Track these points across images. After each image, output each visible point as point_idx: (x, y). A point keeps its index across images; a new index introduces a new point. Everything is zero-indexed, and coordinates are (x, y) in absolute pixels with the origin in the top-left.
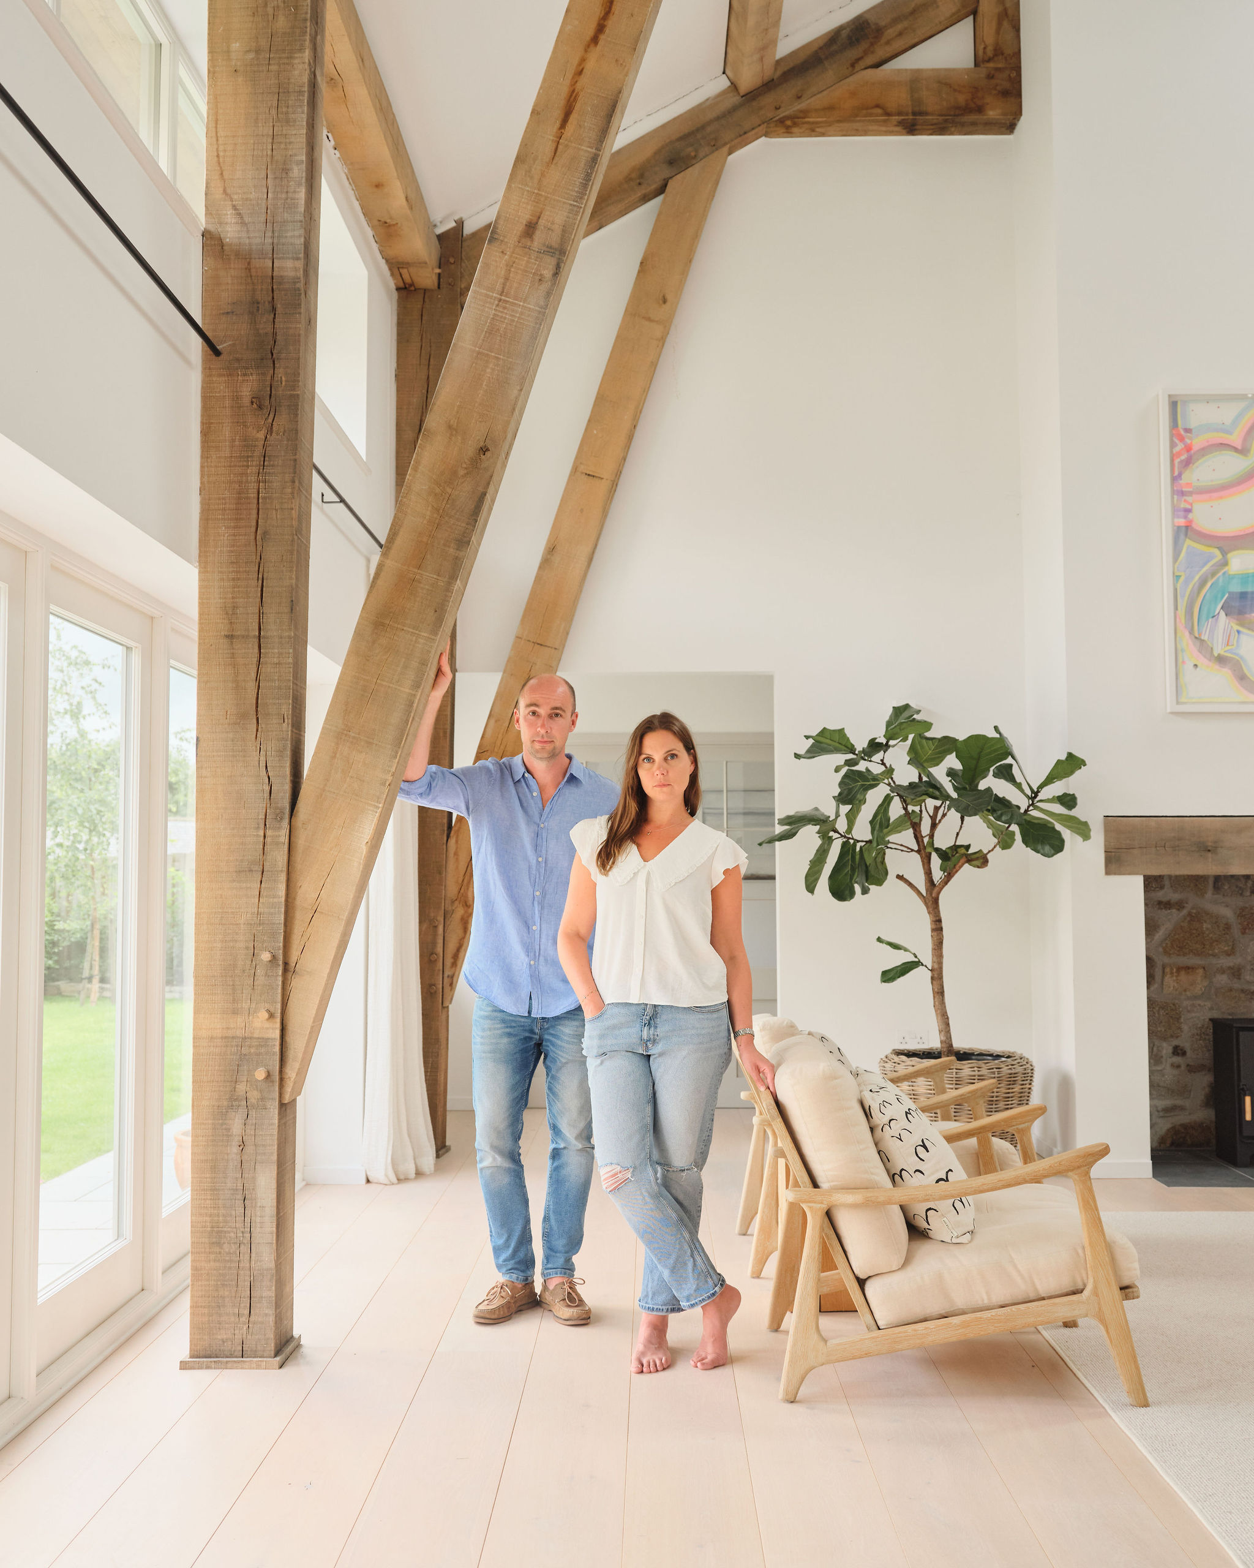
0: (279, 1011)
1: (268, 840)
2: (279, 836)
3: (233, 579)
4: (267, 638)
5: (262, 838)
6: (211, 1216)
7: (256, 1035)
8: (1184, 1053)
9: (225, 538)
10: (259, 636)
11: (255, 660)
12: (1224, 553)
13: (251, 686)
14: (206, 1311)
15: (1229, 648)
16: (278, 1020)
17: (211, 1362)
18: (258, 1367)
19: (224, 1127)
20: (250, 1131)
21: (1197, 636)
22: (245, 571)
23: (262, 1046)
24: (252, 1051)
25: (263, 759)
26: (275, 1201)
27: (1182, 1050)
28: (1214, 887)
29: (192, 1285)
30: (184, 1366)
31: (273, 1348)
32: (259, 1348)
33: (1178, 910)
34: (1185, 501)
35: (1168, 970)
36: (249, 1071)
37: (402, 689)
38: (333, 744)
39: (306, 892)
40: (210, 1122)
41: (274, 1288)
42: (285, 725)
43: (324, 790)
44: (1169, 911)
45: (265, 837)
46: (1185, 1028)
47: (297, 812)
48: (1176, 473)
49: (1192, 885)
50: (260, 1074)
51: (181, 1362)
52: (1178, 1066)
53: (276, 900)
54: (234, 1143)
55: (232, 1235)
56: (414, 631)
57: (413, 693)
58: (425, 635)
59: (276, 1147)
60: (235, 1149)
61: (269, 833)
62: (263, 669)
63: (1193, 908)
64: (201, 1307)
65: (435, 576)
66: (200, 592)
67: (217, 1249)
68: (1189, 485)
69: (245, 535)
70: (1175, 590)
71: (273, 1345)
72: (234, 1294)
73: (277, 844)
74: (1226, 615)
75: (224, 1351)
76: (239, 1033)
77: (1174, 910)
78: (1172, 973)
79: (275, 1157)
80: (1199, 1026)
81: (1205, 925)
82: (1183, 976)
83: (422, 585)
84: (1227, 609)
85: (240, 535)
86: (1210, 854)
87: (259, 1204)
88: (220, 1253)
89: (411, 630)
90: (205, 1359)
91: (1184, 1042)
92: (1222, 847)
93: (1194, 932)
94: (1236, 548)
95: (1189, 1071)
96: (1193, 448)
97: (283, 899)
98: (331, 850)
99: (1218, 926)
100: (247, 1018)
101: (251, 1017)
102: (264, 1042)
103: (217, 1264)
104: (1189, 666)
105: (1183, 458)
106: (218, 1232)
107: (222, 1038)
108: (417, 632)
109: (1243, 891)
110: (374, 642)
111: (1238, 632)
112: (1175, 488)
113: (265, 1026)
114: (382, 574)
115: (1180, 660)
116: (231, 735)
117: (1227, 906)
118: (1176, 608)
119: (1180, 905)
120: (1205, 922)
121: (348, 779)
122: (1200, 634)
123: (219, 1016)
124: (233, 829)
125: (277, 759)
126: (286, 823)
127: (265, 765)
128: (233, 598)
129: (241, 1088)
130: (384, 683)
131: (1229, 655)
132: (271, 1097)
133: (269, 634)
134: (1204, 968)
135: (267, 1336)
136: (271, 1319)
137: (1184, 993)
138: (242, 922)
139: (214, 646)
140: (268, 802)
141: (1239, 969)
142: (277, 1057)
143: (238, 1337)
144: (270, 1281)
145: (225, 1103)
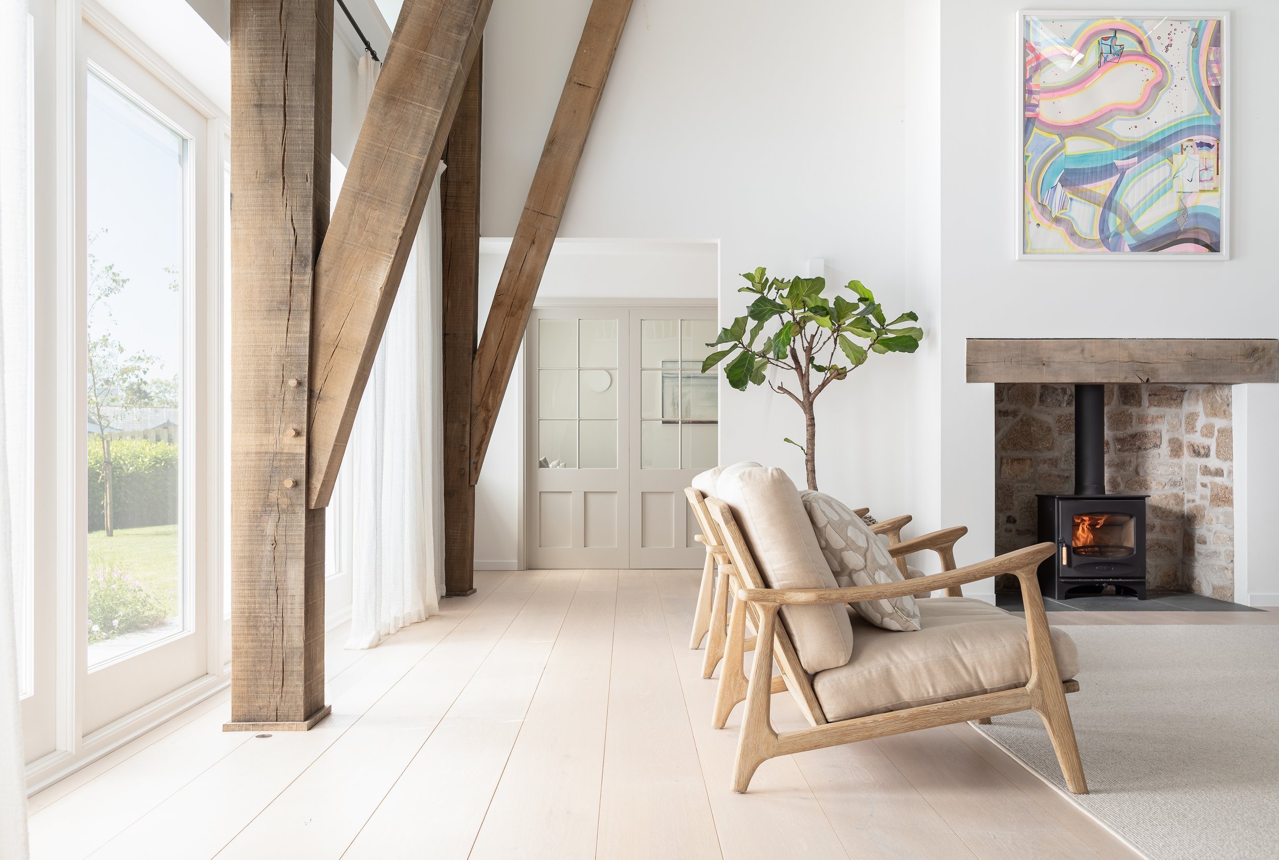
0: (306, 430)
1: (294, 283)
2: (304, 280)
3: (261, 55)
4: (292, 107)
5: (289, 282)
6: (248, 603)
7: (286, 451)
8: (1015, 521)
9: (254, 19)
10: (285, 106)
11: (281, 126)
12: (1062, 138)
13: (278, 149)
14: (245, 682)
15: (1063, 211)
16: (304, 438)
17: (249, 725)
18: (290, 729)
19: (259, 529)
20: (281, 531)
21: (1040, 202)
22: (272, 48)
23: (291, 460)
24: (282, 464)
25: (289, 213)
26: (304, 590)
27: (1013, 519)
28: (1040, 400)
29: (233, 661)
30: (226, 728)
31: (303, 714)
32: (291, 713)
33: (1014, 417)
34: (1034, 98)
35: (1004, 461)
36: (280, 481)
37: (411, 156)
38: (351, 203)
39: (328, 329)
40: (247, 524)
41: (303, 663)
42: (308, 184)
43: (343, 242)
44: (1006, 418)
45: (291, 281)
46: (1016, 503)
47: (320, 260)
48: (1028, 77)
49: (1024, 399)
50: (289, 483)
51: (224, 725)
52: (1011, 531)
53: (301, 335)
54: (267, 542)
55: (267, 619)
56: (421, 105)
57: (421, 159)
58: (431, 108)
59: (304, 545)
60: (269, 548)
61: (295, 277)
62: (287, 135)
63: (1024, 416)
64: (241, 679)
65: (439, 57)
66: (232, 66)
67: (255, 632)
68: (1038, 86)
69: (271, 16)
70: (1025, 167)
71: (302, 711)
72: (269, 669)
73: (302, 287)
74: (1062, 186)
75: (261, 716)
76: (271, 449)
77: (1010, 417)
78: (1007, 463)
79: (303, 554)
80: (1026, 501)
81: (1032, 428)
82: (1016, 466)
83: (428, 65)
84: (1064, 182)
85: (266, 16)
86: (1044, 367)
87: (289, 594)
88: (257, 634)
89: (418, 104)
90: (244, 723)
91: (1015, 513)
92: (1054, 362)
93: (1024, 433)
94: (1071, 135)
95: (1018, 534)
96: (1041, 57)
97: (308, 335)
98: (350, 294)
99: (1042, 429)
100: (277, 436)
101: (281, 436)
102: (293, 456)
103: (255, 644)
104: (1034, 224)
105: (1033, 65)
106: (255, 617)
107: (256, 453)
108: (424, 106)
109: (1061, 403)
110: (386, 114)
111: (1071, 199)
112: (1027, 89)
113: (293, 443)
114: (393, 54)
115: (1027, 220)
116: (260, 192)
117: (1049, 414)
118: (1025, 181)
119: (1015, 414)
120: (1033, 426)
121: (365, 233)
122: (1042, 201)
123: (253, 434)
124: (264, 273)
125: (301, 213)
126: (309, 270)
127: (290, 218)
128: (261, 72)
129: (273, 496)
130: (396, 150)
131: (1063, 216)
132: (299, 503)
133: (294, 104)
134: (1031, 460)
135: (298, 703)
136: (301, 690)
137: (1015, 478)
138: (272, 353)
139: (244, 114)
140: (294, 250)
141: (1056, 461)
142: (304, 470)
143: (273, 704)
144: (300, 658)
145: (260, 509)
